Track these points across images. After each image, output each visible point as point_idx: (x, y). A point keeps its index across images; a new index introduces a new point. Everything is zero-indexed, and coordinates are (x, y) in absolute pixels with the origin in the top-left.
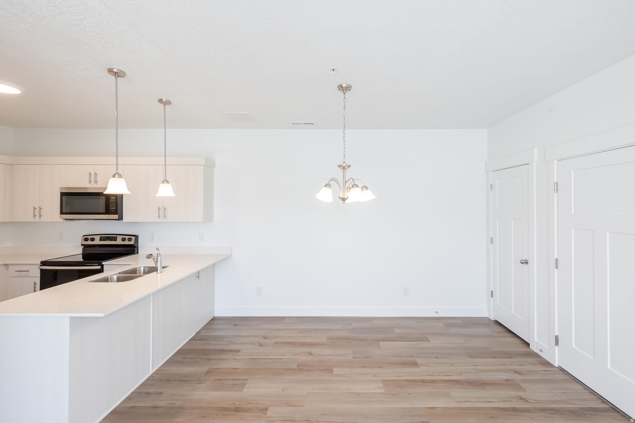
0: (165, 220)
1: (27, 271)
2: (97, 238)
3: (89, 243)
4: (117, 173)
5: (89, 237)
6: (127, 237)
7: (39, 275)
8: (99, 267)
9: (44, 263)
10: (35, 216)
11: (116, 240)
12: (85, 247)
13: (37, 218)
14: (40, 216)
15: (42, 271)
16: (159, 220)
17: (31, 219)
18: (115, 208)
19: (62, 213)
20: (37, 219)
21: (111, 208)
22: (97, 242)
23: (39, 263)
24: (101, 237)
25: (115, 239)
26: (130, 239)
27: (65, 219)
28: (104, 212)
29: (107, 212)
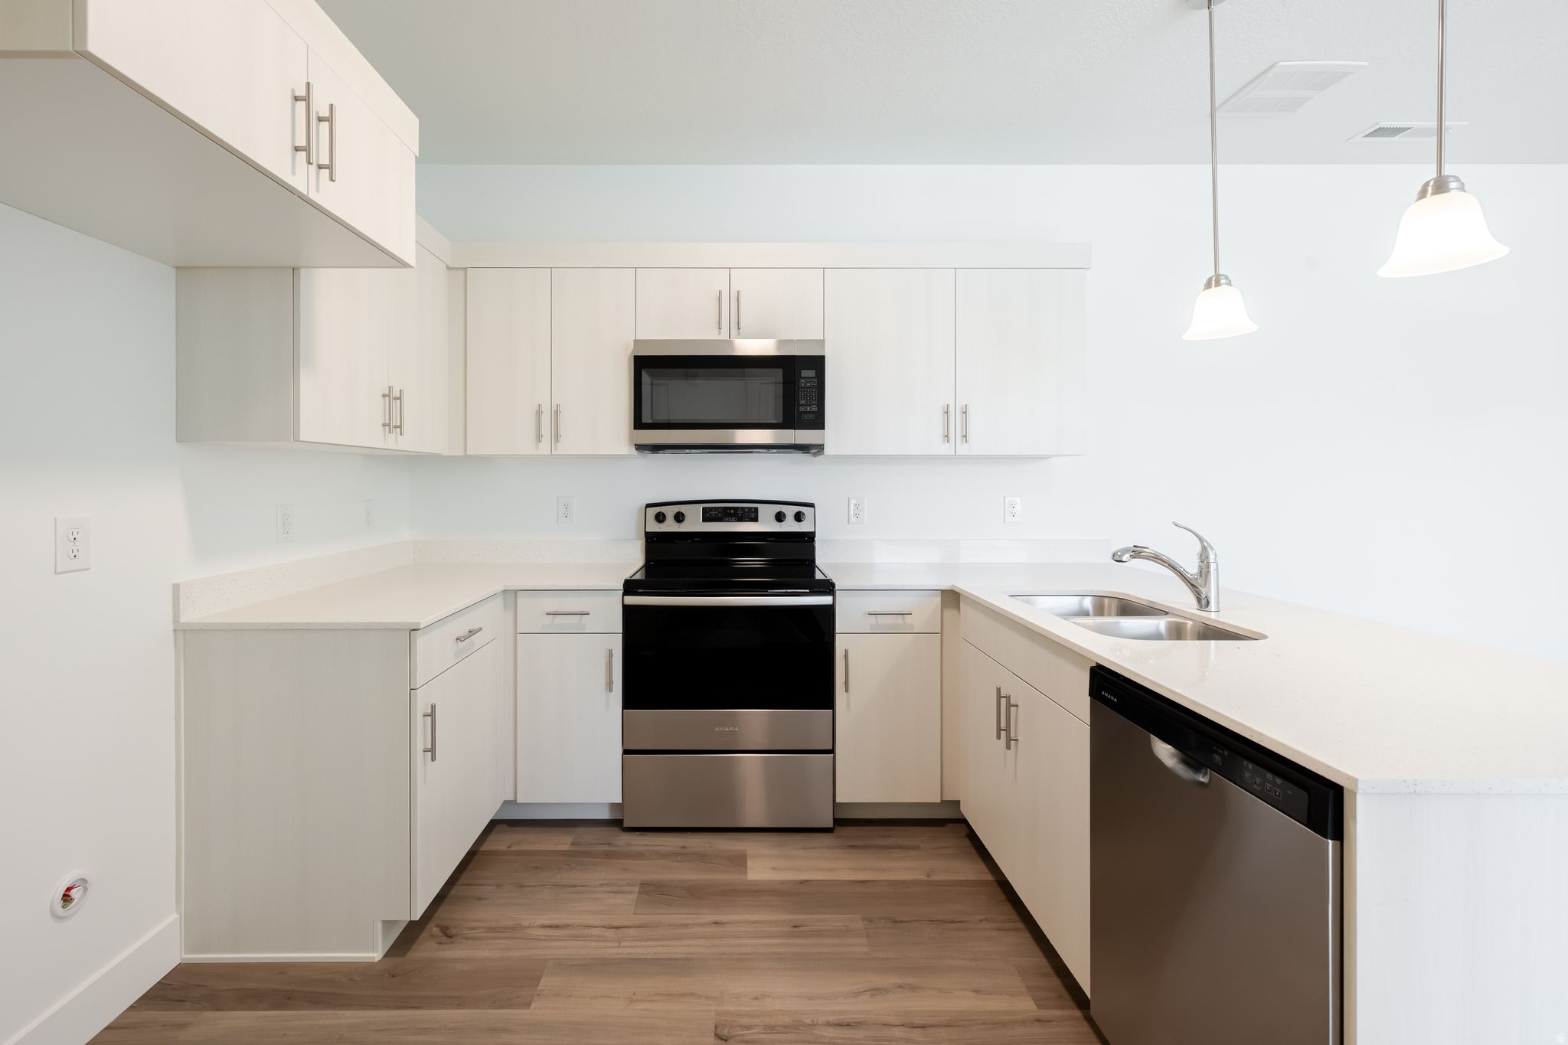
0: (963, 449)
2: (694, 513)
3: (670, 526)
5: (670, 511)
6: (790, 511)
7: (620, 628)
8: (829, 600)
10: (539, 437)
11: (756, 520)
12: (653, 541)
13: (547, 442)
14: (556, 437)
17: (529, 448)
18: (814, 408)
19: (639, 424)
20: (547, 447)
21: (802, 409)
22: (694, 523)
24: (706, 511)
25: (753, 515)
26: (798, 517)
27: (640, 447)
28: (780, 421)
29: (788, 422)
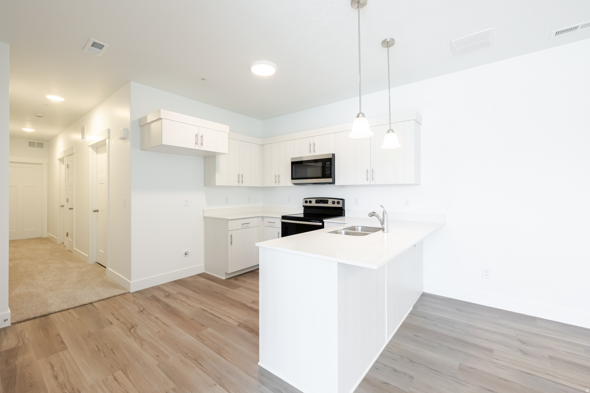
0: (373, 183)
1: (274, 223)
2: (314, 201)
3: (308, 204)
4: (361, 113)
5: (308, 200)
6: (336, 201)
7: (281, 227)
8: (321, 224)
9: (284, 217)
11: (327, 203)
12: (306, 208)
13: (277, 183)
14: (279, 182)
15: (283, 223)
16: (368, 183)
17: (274, 185)
18: (329, 172)
19: (292, 179)
20: (277, 185)
21: (326, 173)
22: (314, 204)
23: (281, 217)
24: (316, 200)
26: (338, 203)
27: (294, 184)
28: (321, 176)
29: (324, 176)
